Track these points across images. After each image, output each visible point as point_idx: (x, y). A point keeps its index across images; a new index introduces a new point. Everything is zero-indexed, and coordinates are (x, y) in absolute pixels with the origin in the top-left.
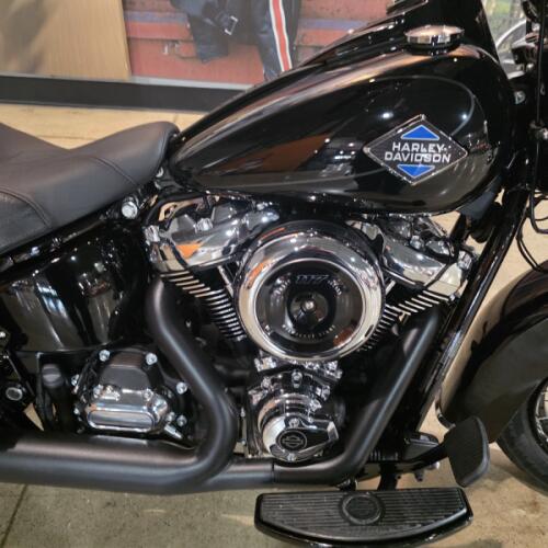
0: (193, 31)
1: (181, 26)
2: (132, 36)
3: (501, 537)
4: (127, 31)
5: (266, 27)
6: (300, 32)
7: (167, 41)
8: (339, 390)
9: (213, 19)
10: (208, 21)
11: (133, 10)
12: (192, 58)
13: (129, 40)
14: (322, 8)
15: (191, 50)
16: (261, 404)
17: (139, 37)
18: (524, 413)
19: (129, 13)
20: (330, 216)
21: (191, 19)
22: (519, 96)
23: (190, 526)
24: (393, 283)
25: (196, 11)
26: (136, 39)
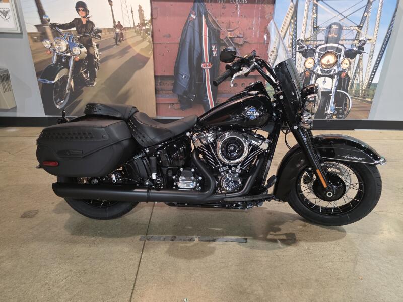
0: (179, 100)
1: (175, 99)
2: (158, 102)
3: (294, 232)
4: (156, 100)
5: (205, 98)
6: (218, 98)
7: (170, 104)
8: (241, 176)
9: (187, 96)
10: (185, 96)
11: (159, 94)
12: (178, 109)
13: (156, 104)
14: (225, 90)
15: (178, 106)
16: (221, 179)
17: (160, 102)
18: (295, 192)
19: (157, 95)
20: (237, 129)
21: (179, 96)
22: (274, 104)
23: (200, 230)
24: (252, 147)
25: (181, 93)
26: (159, 103)
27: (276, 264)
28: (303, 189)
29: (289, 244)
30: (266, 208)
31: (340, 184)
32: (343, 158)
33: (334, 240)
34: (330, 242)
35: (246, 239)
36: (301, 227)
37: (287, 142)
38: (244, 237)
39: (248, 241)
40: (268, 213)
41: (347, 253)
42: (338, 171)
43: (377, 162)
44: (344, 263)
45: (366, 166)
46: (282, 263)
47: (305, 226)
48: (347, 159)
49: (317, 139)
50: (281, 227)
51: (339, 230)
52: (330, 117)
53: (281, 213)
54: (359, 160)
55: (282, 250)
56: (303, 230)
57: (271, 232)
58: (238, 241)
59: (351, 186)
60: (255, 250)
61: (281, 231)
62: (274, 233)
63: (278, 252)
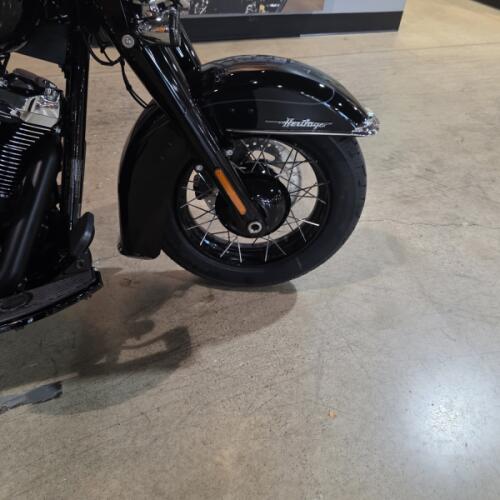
27: (139, 443)
28: (195, 212)
29: (173, 366)
30: (119, 269)
31: (276, 192)
32: (280, 128)
33: (273, 321)
34: (265, 331)
35: (58, 386)
36: (202, 304)
37: (134, 89)
38: (52, 381)
39: (64, 389)
40: (122, 284)
41: (302, 349)
42: (270, 157)
43: (359, 129)
44: (297, 381)
45: (334, 141)
46: (154, 433)
47: (211, 297)
48: (290, 129)
49: (213, 71)
50: (154, 317)
51: (282, 292)
52: (254, 9)
53: (155, 273)
54: (319, 129)
55: (156, 390)
56: (207, 312)
57: (130, 342)
58: (35, 399)
59: (302, 193)
60: (83, 414)
61: (156, 329)
62: (138, 343)
63: (145, 401)
